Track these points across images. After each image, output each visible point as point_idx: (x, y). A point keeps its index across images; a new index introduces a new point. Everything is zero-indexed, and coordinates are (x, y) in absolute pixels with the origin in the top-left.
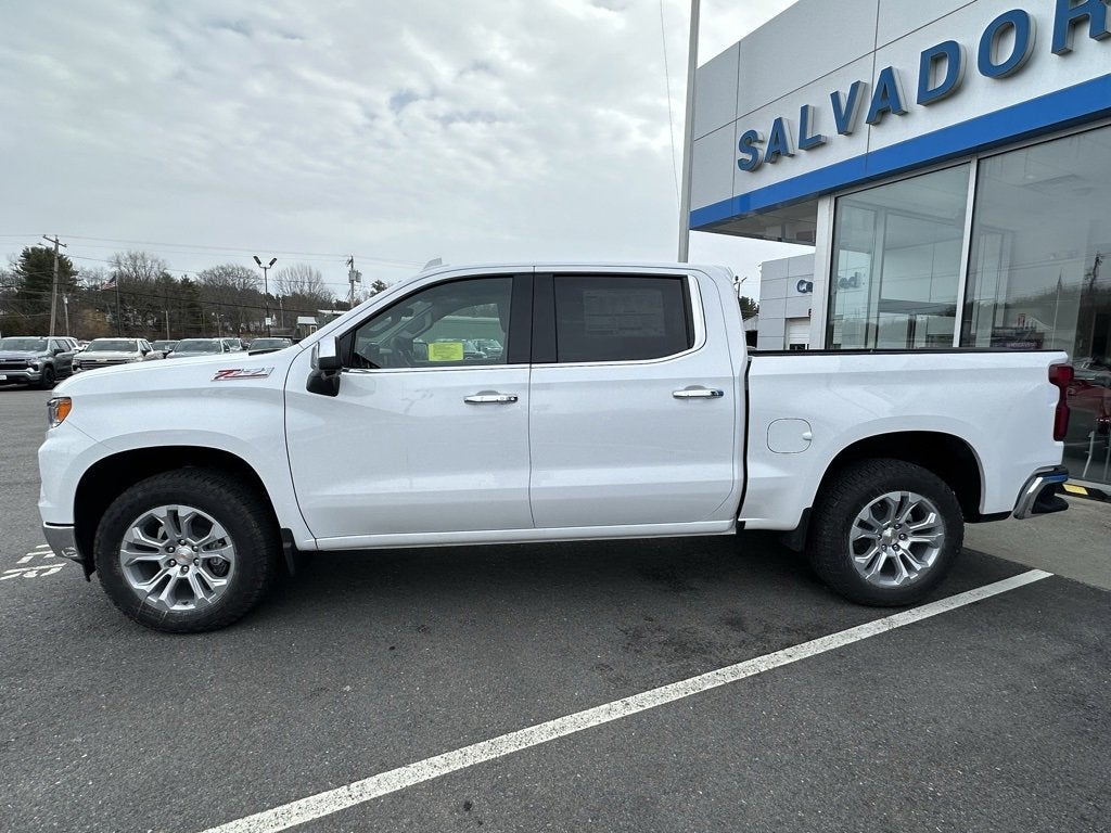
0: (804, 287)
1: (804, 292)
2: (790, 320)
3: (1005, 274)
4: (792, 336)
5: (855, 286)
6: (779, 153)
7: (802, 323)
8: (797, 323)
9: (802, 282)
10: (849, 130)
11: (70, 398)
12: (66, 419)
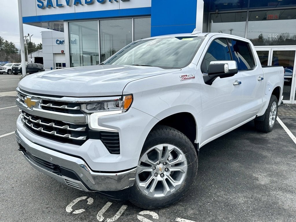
0: (58, 42)
1: (58, 44)
2: (55, 54)
3: (111, 42)
4: (56, 60)
5: (76, 43)
6: (50, 6)
7: (59, 55)
8: (58, 55)
9: (57, 40)
10: (70, 5)
11: (132, 95)
12: (131, 106)
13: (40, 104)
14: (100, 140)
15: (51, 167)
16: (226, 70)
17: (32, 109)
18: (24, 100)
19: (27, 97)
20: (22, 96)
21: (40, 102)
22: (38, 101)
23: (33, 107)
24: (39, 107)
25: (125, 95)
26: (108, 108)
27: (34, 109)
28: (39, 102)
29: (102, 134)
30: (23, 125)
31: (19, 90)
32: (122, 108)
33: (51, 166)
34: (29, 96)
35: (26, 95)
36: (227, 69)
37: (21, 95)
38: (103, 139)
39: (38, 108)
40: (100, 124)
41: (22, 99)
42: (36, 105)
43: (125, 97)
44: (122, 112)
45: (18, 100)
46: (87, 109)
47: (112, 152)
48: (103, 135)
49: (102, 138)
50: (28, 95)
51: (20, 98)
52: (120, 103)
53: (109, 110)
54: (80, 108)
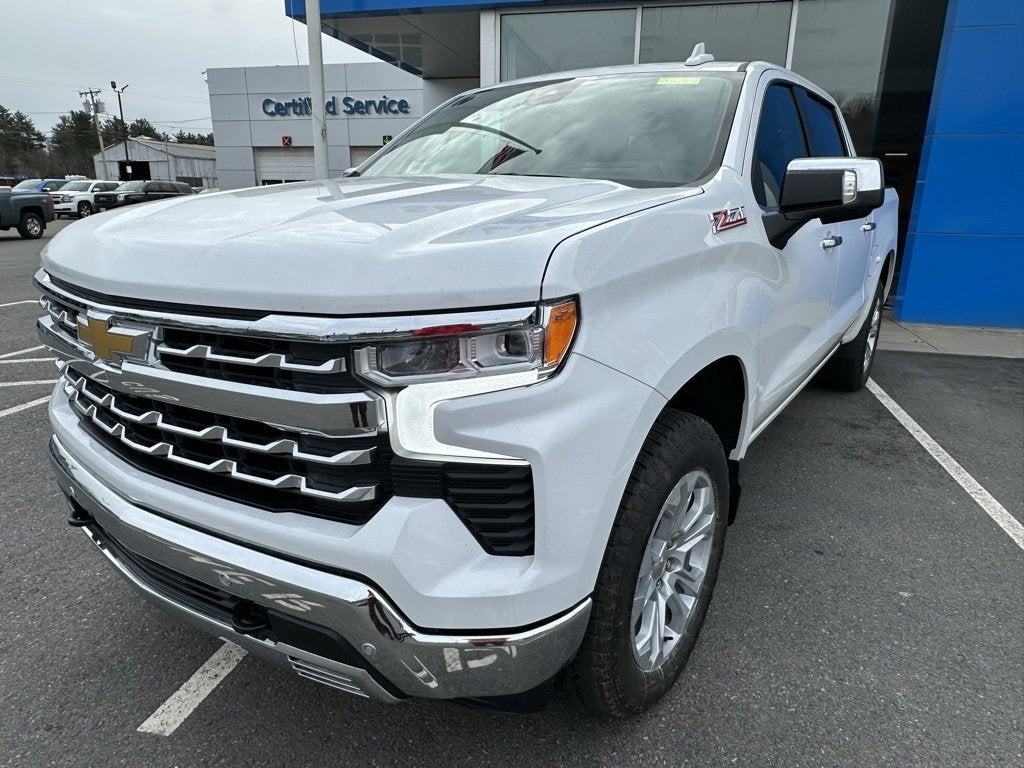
11: (576, 298)
12: (574, 350)
13: (153, 345)
14: (441, 502)
15: (222, 603)
16: (848, 194)
17: (120, 368)
18: (73, 325)
19: (90, 313)
20: (66, 309)
21: (155, 337)
22: (141, 333)
23: (123, 357)
24: (152, 359)
25: (550, 302)
26: (477, 363)
27: (127, 367)
28: (150, 339)
29: (452, 475)
30: (79, 425)
31: (46, 280)
32: (538, 362)
33: (220, 599)
34: (100, 313)
35: (85, 307)
36: (849, 191)
37: (58, 304)
38: (453, 495)
39: (145, 364)
40: (444, 434)
41: (67, 321)
42: (135, 350)
43: (550, 308)
44: (540, 376)
45: (47, 322)
46: (381, 371)
47: (497, 549)
48: (455, 480)
49: (452, 490)
50: (92, 308)
51: (54, 318)
52: (533, 336)
53: (482, 369)
54: (350, 363)
